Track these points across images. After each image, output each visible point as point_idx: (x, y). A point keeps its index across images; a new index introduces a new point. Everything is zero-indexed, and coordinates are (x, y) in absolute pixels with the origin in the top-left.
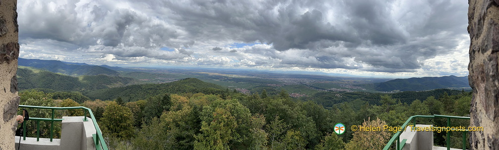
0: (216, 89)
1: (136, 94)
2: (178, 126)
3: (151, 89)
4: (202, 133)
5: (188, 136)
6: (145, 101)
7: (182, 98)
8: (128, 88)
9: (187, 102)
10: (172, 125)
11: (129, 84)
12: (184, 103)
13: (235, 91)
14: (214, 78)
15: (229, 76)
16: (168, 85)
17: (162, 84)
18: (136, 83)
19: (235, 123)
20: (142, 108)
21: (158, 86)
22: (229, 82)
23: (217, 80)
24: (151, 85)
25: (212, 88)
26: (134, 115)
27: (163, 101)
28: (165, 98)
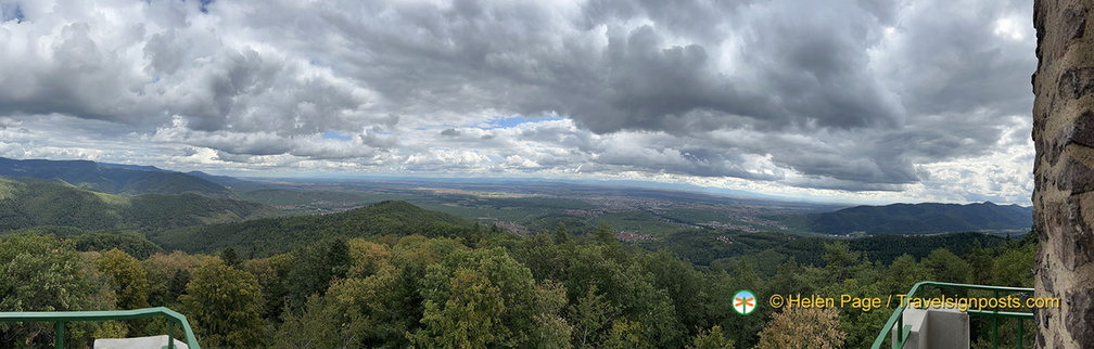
0: (450, 226)
1: (268, 241)
2: (366, 312)
3: (302, 228)
4: (424, 327)
5: (391, 336)
6: (289, 257)
7: (376, 248)
8: (249, 224)
9: (385, 257)
10: (353, 312)
11: (253, 217)
12: (378, 258)
13: (494, 229)
14: (448, 201)
15: (481, 195)
16: (340, 217)
17: (326, 217)
18: (268, 215)
19: (501, 303)
20: (282, 274)
21: (318, 221)
22: (481, 207)
23: (453, 205)
24: (303, 219)
25: (442, 224)
26: (264, 291)
27: (330, 254)
28: (335, 248)
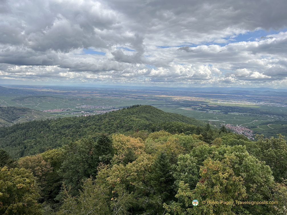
0: (186, 125)
1: (38, 139)
3: (69, 127)
5: (150, 206)
6: (61, 151)
8: (18, 127)
9: (141, 147)
10: (120, 189)
11: (21, 121)
13: (223, 130)
14: (183, 105)
16: (100, 118)
17: (89, 118)
18: (36, 118)
19: (244, 190)
21: (82, 121)
22: (211, 112)
23: (188, 109)
24: (69, 120)
25: (180, 123)
27: (97, 147)
28: (101, 142)
